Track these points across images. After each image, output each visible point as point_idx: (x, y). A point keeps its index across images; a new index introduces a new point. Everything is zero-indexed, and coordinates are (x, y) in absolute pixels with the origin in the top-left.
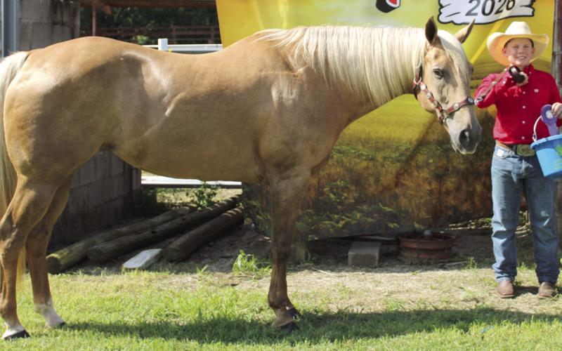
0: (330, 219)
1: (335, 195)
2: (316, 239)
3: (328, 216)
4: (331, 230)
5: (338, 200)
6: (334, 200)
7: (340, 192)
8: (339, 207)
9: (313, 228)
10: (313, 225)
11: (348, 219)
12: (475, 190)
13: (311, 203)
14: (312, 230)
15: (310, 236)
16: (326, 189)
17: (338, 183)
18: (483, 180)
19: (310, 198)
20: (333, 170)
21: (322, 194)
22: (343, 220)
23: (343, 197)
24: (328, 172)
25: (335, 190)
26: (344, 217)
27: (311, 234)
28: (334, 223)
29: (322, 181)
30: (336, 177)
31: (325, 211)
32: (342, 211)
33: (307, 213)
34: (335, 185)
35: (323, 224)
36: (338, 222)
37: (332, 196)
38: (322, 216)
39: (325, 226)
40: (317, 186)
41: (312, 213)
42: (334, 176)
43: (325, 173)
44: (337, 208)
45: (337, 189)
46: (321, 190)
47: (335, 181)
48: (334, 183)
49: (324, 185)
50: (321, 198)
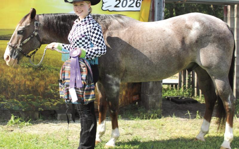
0: (50, 101)
2: (42, 110)
4: (50, 106)
5: (55, 93)
6: (53, 92)
7: (55, 88)
8: (55, 96)
9: (41, 105)
10: (41, 103)
11: (59, 102)
13: (41, 93)
14: (40, 106)
15: (39, 109)
16: (49, 87)
17: (55, 84)
19: (41, 91)
20: (53, 79)
21: (47, 89)
22: (56, 102)
23: (57, 91)
24: (50, 79)
25: (53, 88)
26: (57, 101)
27: (39, 108)
28: (52, 103)
29: (47, 83)
30: (54, 82)
31: (48, 97)
32: (56, 98)
33: (38, 98)
35: (46, 103)
36: (54, 103)
37: (52, 90)
38: (46, 99)
39: (47, 104)
40: (44, 86)
41: (41, 98)
42: (53, 81)
43: (49, 79)
44: (54, 96)
45: (54, 87)
46: (46, 87)
47: (54, 83)
48: (53, 85)
49: (48, 85)
50: (46, 91)
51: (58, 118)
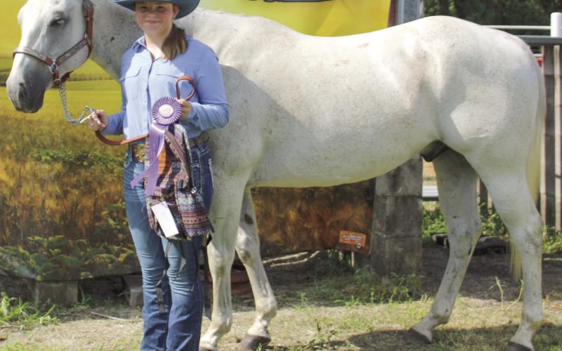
0: (108, 251)
1: (114, 220)
2: (91, 277)
3: (105, 248)
4: (110, 265)
5: (119, 227)
6: (114, 227)
7: (120, 216)
8: (120, 236)
9: (86, 263)
10: (86, 259)
11: (131, 252)
12: (287, 217)
13: (84, 230)
14: (85, 266)
15: (83, 274)
16: (103, 213)
17: (119, 204)
18: (298, 205)
19: (84, 224)
20: (113, 189)
21: (99, 218)
22: (124, 252)
23: (124, 223)
24: (107, 190)
25: (115, 214)
26: (125, 249)
27: (83, 271)
28: (113, 256)
29: (99, 203)
30: (116, 197)
31: (103, 241)
32: (123, 241)
33: (79, 244)
34: (115, 208)
35: (100, 258)
36: (118, 255)
37: (111, 222)
38: (99, 247)
39: (102, 260)
40: (92, 210)
41: (86, 243)
42: (114, 196)
43: (103, 191)
44: (117, 238)
45: (118, 212)
46: (97, 214)
47: (115, 202)
48: (115, 205)
49: (101, 208)
50: (97, 224)
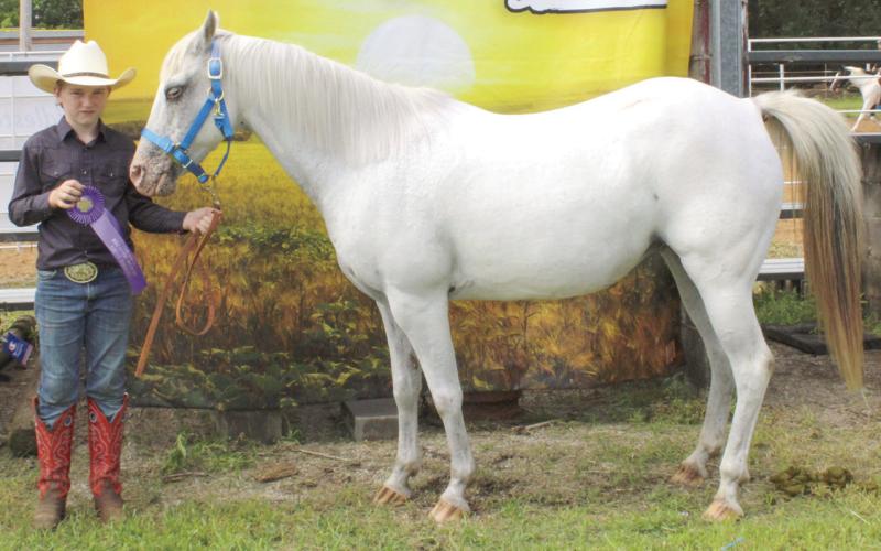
0: (322, 369)
1: (332, 327)
2: (294, 404)
3: (317, 364)
4: (324, 389)
5: (339, 336)
6: (331, 335)
7: (342, 320)
8: (341, 348)
9: (288, 385)
10: (288, 380)
11: (358, 371)
12: (601, 332)
13: (284, 339)
14: (287, 390)
15: (283, 400)
16: (315, 316)
17: (339, 304)
18: (618, 316)
19: (285, 331)
20: (328, 283)
21: (308, 323)
22: (346, 371)
23: (348, 331)
24: (321, 285)
25: (333, 318)
26: (348, 367)
27: (283, 396)
28: (329, 377)
29: (308, 301)
30: (334, 294)
31: (313, 356)
32: (346, 355)
33: (277, 359)
34: (333, 309)
35: (309, 378)
36: (336, 375)
37: (327, 328)
38: (308, 362)
39: (312, 382)
40: (298, 311)
41: (288, 358)
42: (330, 292)
43: (315, 285)
44: (336, 351)
45: (337, 315)
46: (305, 317)
47: (333, 300)
48: (332, 305)
49: (311, 309)
50: (305, 332)
51: (358, 432)
